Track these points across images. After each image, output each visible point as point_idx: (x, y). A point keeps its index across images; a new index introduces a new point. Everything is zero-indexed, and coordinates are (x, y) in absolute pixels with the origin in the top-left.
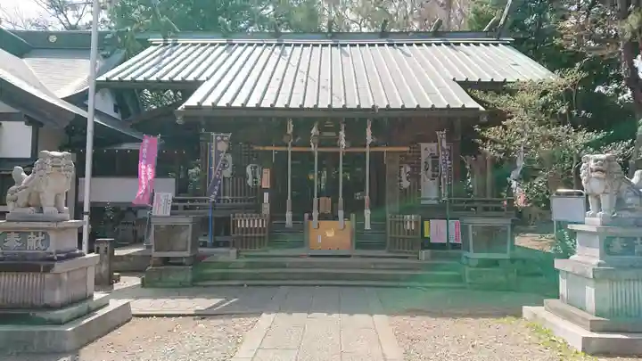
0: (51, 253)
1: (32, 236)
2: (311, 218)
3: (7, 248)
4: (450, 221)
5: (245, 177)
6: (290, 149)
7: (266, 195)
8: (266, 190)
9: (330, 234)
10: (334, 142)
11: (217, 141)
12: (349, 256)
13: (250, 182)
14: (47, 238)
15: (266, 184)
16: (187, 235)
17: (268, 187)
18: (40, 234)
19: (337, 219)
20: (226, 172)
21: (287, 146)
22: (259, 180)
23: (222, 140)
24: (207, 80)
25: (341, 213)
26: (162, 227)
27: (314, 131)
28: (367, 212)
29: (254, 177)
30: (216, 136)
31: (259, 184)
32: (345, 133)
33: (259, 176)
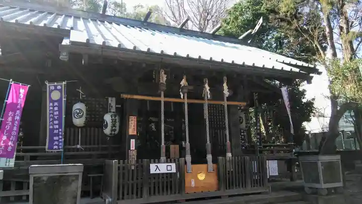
2: (186, 163)
5: (103, 125)
6: (162, 99)
7: (133, 141)
8: (132, 137)
9: (201, 177)
11: (51, 91)
13: (107, 131)
15: (132, 129)
17: (135, 133)
19: (206, 162)
20: (79, 121)
21: (160, 96)
22: (117, 128)
23: (56, 89)
24: (72, 28)
25: (209, 157)
26: (45, 179)
27: (183, 82)
28: (229, 155)
29: (114, 125)
30: (49, 86)
31: (116, 132)
32: (209, 86)
33: (118, 124)
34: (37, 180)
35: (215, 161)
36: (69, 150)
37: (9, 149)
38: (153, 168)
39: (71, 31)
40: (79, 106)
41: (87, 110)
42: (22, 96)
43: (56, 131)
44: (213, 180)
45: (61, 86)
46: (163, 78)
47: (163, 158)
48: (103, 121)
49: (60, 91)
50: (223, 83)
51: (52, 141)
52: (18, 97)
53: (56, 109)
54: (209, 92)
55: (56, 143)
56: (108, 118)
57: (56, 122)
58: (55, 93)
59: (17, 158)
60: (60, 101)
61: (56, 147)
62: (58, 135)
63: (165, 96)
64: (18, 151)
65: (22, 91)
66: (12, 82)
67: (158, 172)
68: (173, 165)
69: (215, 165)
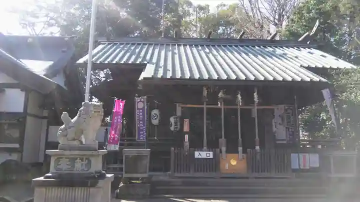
0: (92, 173)
1: (78, 160)
2: (221, 152)
3: (61, 170)
4: (300, 154)
5: (170, 124)
6: (205, 106)
7: (187, 136)
8: (186, 133)
9: (233, 162)
10: (234, 102)
11: (138, 103)
12: (247, 178)
13: (172, 128)
14: (90, 162)
15: (186, 128)
16: (146, 162)
17: (188, 131)
18: (84, 159)
19: (238, 152)
20: (155, 122)
21: (203, 104)
22: (179, 126)
23: (141, 101)
24: (148, 63)
25: (240, 149)
26: (131, 156)
27: (220, 95)
28: (258, 148)
29: (176, 124)
30: (137, 99)
31: (178, 130)
32: (241, 96)
33: (178, 123)
34: (127, 157)
35: (244, 152)
36: (150, 140)
37: (116, 139)
38: (197, 154)
39: (148, 64)
40: (155, 112)
41: (160, 114)
42: (121, 107)
43: (141, 128)
44: (243, 166)
45: (144, 99)
46: (205, 93)
47: (205, 148)
48: (169, 122)
49: (143, 102)
50: (254, 93)
51: (139, 134)
52: (119, 108)
53: (141, 114)
54: (241, 101)
55: (142, 135)
56: (172, 120)
57: (141, 122)
58: (140, 103)
59: (121, 145)
60: (143, 109)
61: (142, 138)
62: (143, 130)
63: (207, 105)
64: (120, 140)
65: (121, 104)
66: (116, 99)
67: (200, 157)
68: (211, 153)
69: (245, 155)
